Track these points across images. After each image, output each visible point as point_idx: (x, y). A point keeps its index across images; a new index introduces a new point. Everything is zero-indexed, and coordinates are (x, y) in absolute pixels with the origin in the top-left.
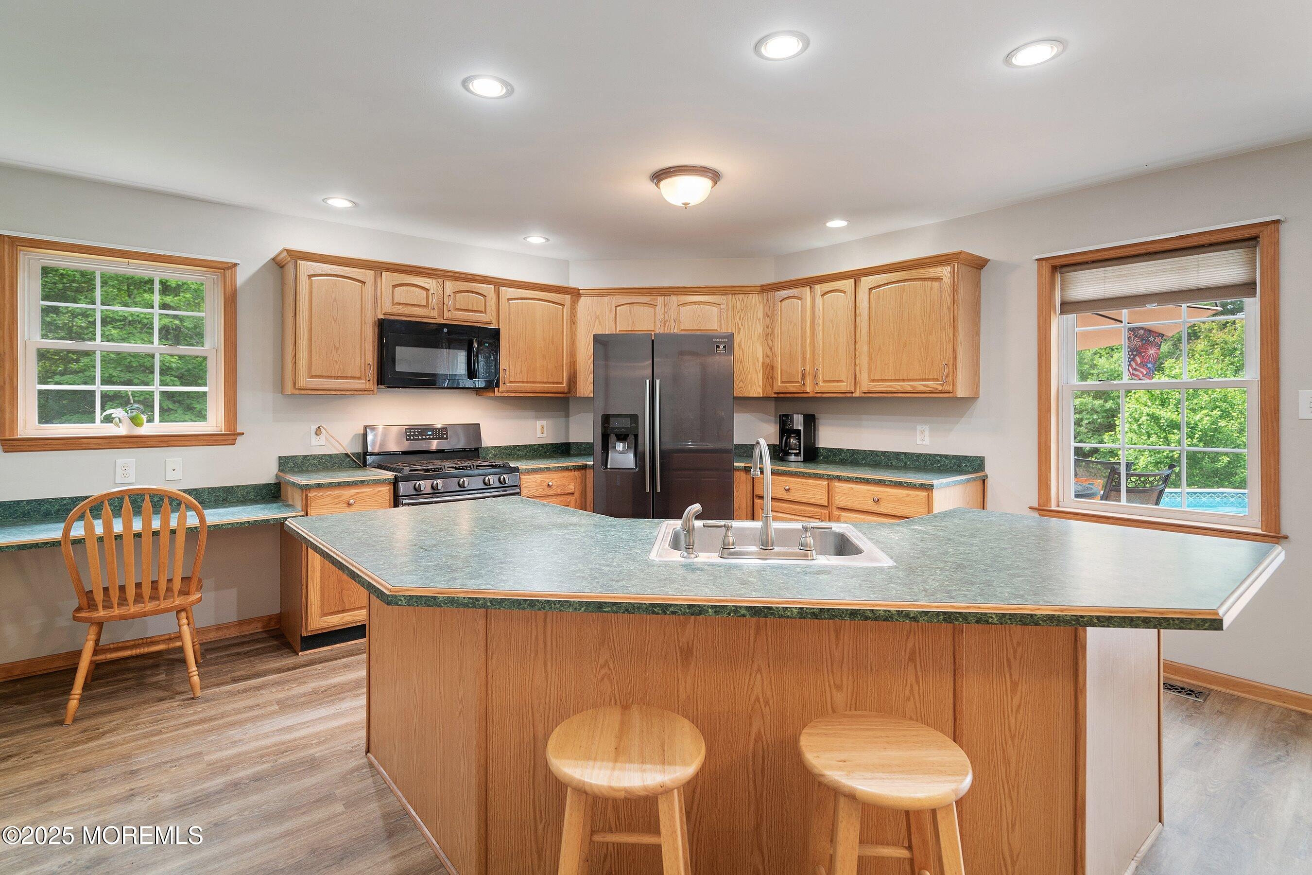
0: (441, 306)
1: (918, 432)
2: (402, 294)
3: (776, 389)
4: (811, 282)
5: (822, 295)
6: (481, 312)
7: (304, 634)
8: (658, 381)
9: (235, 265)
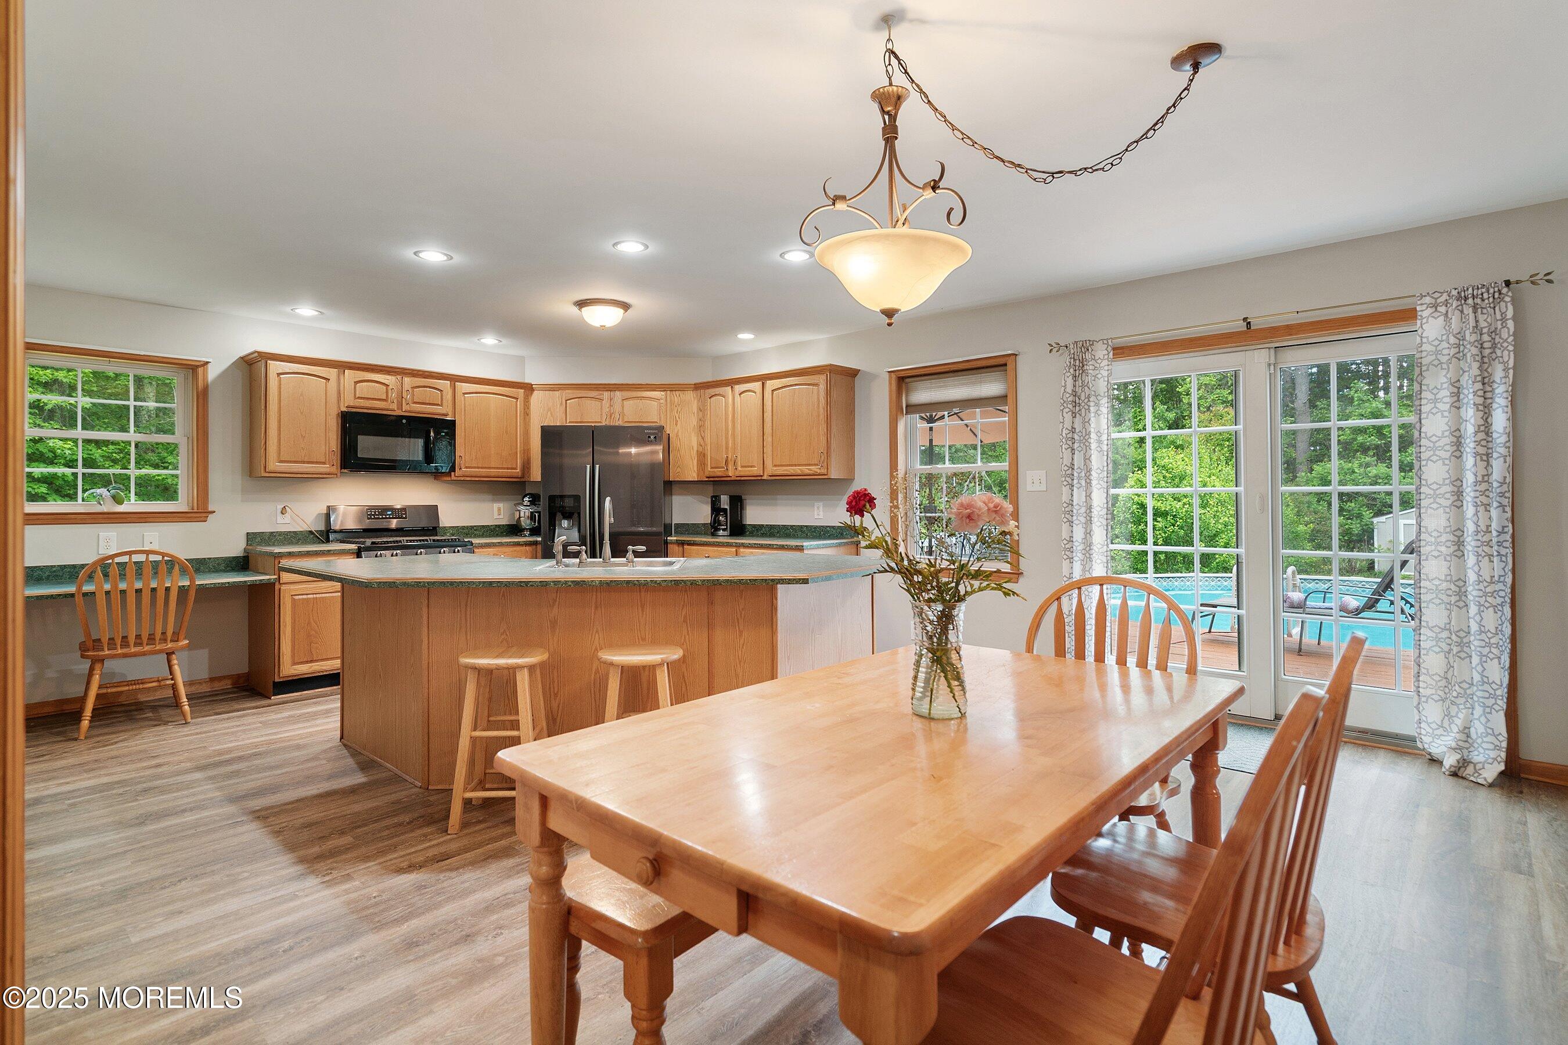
0: (400, 400)
1: (816, 508)
2: (363, 389)
3: (707, 474)
4: (732, 383)
5: (740, 394)
6: (438, 405)
7: (277, 680)
8: (597, 466)
9: (208, 363)
